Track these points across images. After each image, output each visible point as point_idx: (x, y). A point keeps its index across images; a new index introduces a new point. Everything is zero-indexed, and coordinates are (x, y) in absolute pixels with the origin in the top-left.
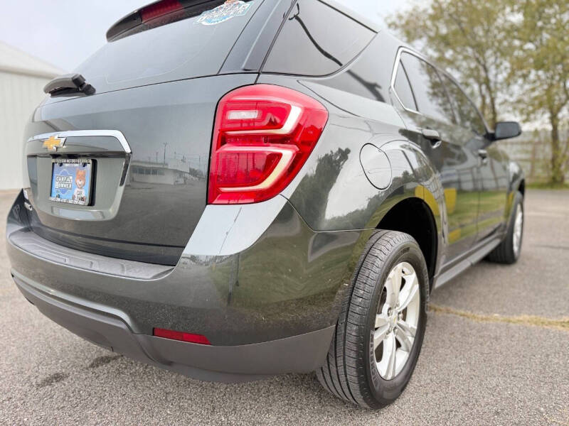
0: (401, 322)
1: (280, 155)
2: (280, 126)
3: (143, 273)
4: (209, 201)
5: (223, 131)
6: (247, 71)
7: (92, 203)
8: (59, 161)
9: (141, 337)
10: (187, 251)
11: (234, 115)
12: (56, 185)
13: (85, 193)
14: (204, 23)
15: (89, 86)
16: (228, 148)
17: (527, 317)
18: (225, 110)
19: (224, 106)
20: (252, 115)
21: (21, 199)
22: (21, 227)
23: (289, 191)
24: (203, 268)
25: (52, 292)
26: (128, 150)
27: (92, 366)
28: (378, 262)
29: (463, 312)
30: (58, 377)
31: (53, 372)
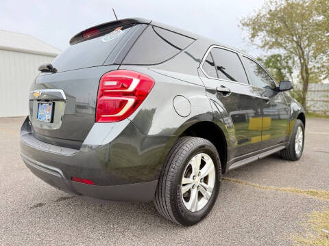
0: (203, 184)
1: (127, 101)
2: (127, 88)
3: (68, 153)
4: (96, 121)
5: (102, 90)
6: (115, 64)
7: (52, 122)
8: (41, 102)
9: (67, 181)
10: (85, 143)
11: (108, 83)
12: (40, 114)
13: (50, 117)
14: (104, 41)
15: (54, 69)
16: (105, 98)
17: (289, 188)
18: (104, 81)
19: (103, 79)
20: (115, 83)
21: (27, 119)
22: (28, 132)
23: (132, 117)
24: (94, 151)
25: (38, 163)
26: (65, 98)
27: (57, 201)
28: (184, 152)
29: (254, 184)
30: (41, 205)
31: (38, 203)
